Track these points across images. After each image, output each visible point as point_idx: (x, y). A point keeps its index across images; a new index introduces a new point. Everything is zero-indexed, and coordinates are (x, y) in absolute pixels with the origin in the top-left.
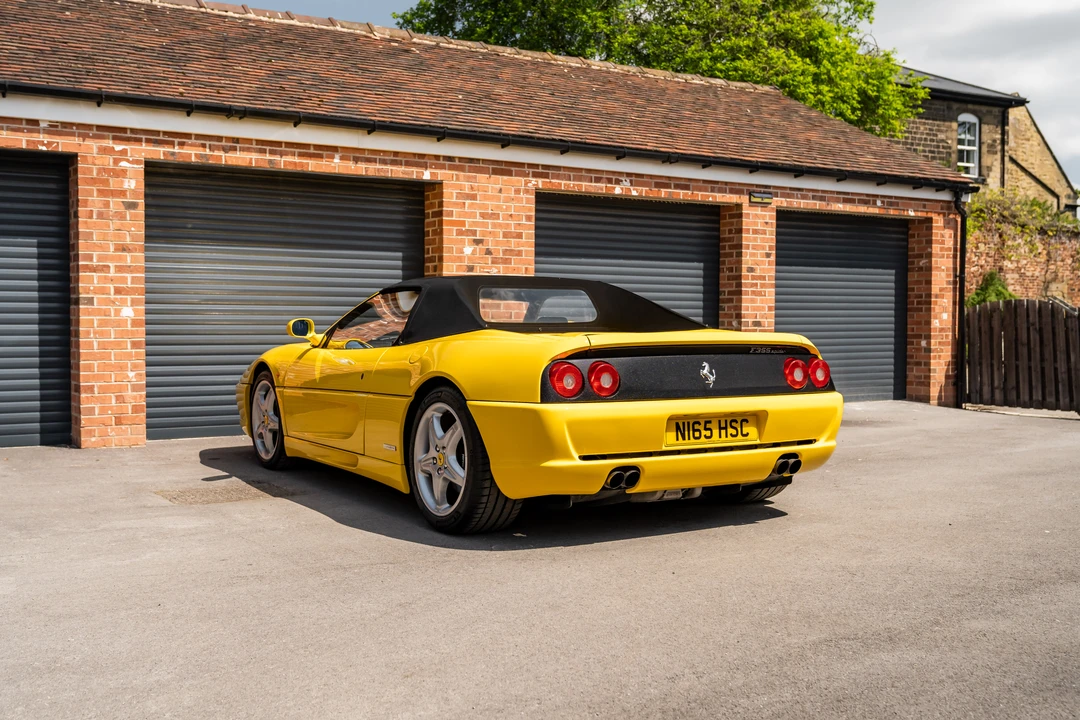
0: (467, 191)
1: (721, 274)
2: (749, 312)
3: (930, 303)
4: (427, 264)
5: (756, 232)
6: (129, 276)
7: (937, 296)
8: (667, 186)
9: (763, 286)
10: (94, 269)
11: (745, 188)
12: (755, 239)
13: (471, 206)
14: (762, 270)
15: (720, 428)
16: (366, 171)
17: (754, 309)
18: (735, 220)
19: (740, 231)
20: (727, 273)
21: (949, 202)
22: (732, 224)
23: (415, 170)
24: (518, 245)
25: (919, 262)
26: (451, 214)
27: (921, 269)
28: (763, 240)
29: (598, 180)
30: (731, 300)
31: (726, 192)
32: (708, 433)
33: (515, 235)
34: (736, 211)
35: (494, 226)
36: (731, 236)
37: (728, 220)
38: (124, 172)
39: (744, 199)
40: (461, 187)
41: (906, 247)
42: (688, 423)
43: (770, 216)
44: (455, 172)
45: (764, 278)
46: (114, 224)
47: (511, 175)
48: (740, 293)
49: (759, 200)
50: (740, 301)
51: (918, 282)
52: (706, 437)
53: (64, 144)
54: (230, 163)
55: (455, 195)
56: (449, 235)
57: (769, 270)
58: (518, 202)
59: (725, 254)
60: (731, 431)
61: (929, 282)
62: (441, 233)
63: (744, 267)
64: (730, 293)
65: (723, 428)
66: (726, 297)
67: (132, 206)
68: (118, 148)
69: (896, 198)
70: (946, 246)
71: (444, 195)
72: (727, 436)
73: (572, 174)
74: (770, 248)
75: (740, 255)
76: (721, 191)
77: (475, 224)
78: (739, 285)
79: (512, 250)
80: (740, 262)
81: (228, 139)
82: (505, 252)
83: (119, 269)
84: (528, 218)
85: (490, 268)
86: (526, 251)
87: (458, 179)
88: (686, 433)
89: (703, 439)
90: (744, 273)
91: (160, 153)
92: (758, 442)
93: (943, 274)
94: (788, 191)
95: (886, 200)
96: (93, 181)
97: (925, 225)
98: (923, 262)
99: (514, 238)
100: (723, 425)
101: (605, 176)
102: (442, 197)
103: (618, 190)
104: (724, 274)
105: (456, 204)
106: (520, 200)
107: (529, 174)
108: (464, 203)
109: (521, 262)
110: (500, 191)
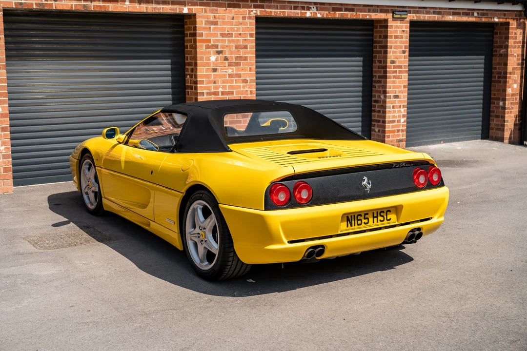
0: (212, 19)
1: (374, 64)
2: (392, 90)
3: (506, 78)
4: (187, 67)
5: (396, 37)
7: (510, 73)
8: (340, 10)
9: (400, 72)
11: (390, 9)
12: (396, 42)
13: (214, 29)
14: (401, 62)
15: (374, 217)
16: (147, 9)
17: (394, 87)
18: (383, 30)
19: (386, 37)
20: (378, 64)
21: (521, 11)
22: (381, 32)
23: (178, 7)
24: (245, 53)
25: (500, 51)
26: (201, 35)
27: (501, 55)
28: (401, 42)
29: (296, 8)
30: (380, 82)
31: (377, 12)
32: (366, 221)
33: (242, 47)
34: (384, 24)
35: (229, 41)
36: (381, 39)
37: (378, 29)
39: (389, 16)
40: (208, 17)
41: (492, 41)
42: (354, 216)
43: (405, 26)
44: (203, 7)
45: (401, 67)
47: (240, 7)
48: (386, 77)
49: (399, 16)
50: (386, 82)
51: (499, 64)
52: (365, 223)
54: (58, 8)
55: (204, 22)
56: (201, 48)
57: (405, 62)
58: (245, 25)
59: (377, 51)
60: (380, 218)
61: (506, 64)
62: (195, 47)
63: (389, 60)
64: (379, 77)
65: (375, 217)
66: (377, 79)
69: (487, 10)
70: (517, 40)
71: (197, 23)
72: (377, 222)
73: (279, 5)
74: (406, 47)
75: (386, 52)
76: (374, 11)
77: (218, 41)
78: (386, 72)
79: (241, 57)
80: (386, 57)
82: (237, 58)
84: (251, 35)
85: (227, 69)
86: (250, 57)
87: (205, 12)
88: (353, 222)
89: (363, 225)
90: (389, 64)
91: (12, 4)
92: (397, 223)
93: (515, 59)
94: (418, 9)
95: (480, 12)
97: (504, 27)
98: (502, 51)
99: (242, 49)
100: (375, 215)
101: (300, 5)
102: (196, 24)
103: (308, 14)
104: (376, 64)
105: (205, 29)
106: (246, 24)
107: (251, 6)
108: (210, 28)
109: (247, 64)
110: (233, 18)
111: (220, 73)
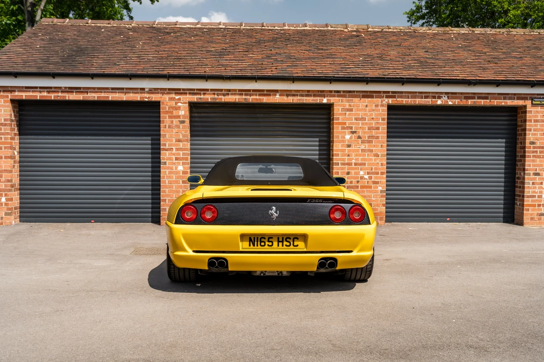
0: (347, 107)
2: (531, 168)
5: (537, 121)
6: (181, 152)
8: (473, 98)
9: (541, 152)
10: (167, 150)
11: (528, 96)
12: (536, 125)
13: (349, 115)
14: (542, 143)
16: (293, 101)
17: (534, 166)
18: (523, 115)
19: (525, 122)
20: (520, 145)
22: (522, 117)
23: (318, 98)
24: (377, 133)
26: (338, 119)
28: (542, 126)
29: (427, 97)
30: (521, 161)
31: (514, 99)
33: (375, 128)
34: (524, 109)
36: (522, 124)
37: (521, 115)
38: (179, 108)
39: (528, 103)
40: (344, 106)
44: (341, 98)
45: (542, 147)
46: (175, 131)
47: (373, 98)
48: (525, 156)
49: (538, 103)
50: (525, 161)
53: (155, 97)
54: (226, 101)
55: (340, 109)
56: (338, 129)
59: (519, 134)
62: (333, 129)
63: (527, 142)
67: (183, 122)
68: (177, 97)
71: (334, 110)
73: (410, 95)
75: (525, 134)
77: (352, 123)
78: (525, 152)
79: (373, 136)
80: (525, 139)
81: (225, 90)
82: (369, 137)
83: (177, 149)
84: (383, 119)
85: (360, 145)
86: (381, 136)
87: (342, 101)
90: (527, 145)
91: (195, 98)
96: (167, 112)
99: (374, 130)
103: (439, 102)
104: (518, 145)
105: (341, 114)
106: (378, 110)
107: (383, 96)
108: (346, 113)
109: (379, 142)
110: (367, 106)
111: (353, 148)
